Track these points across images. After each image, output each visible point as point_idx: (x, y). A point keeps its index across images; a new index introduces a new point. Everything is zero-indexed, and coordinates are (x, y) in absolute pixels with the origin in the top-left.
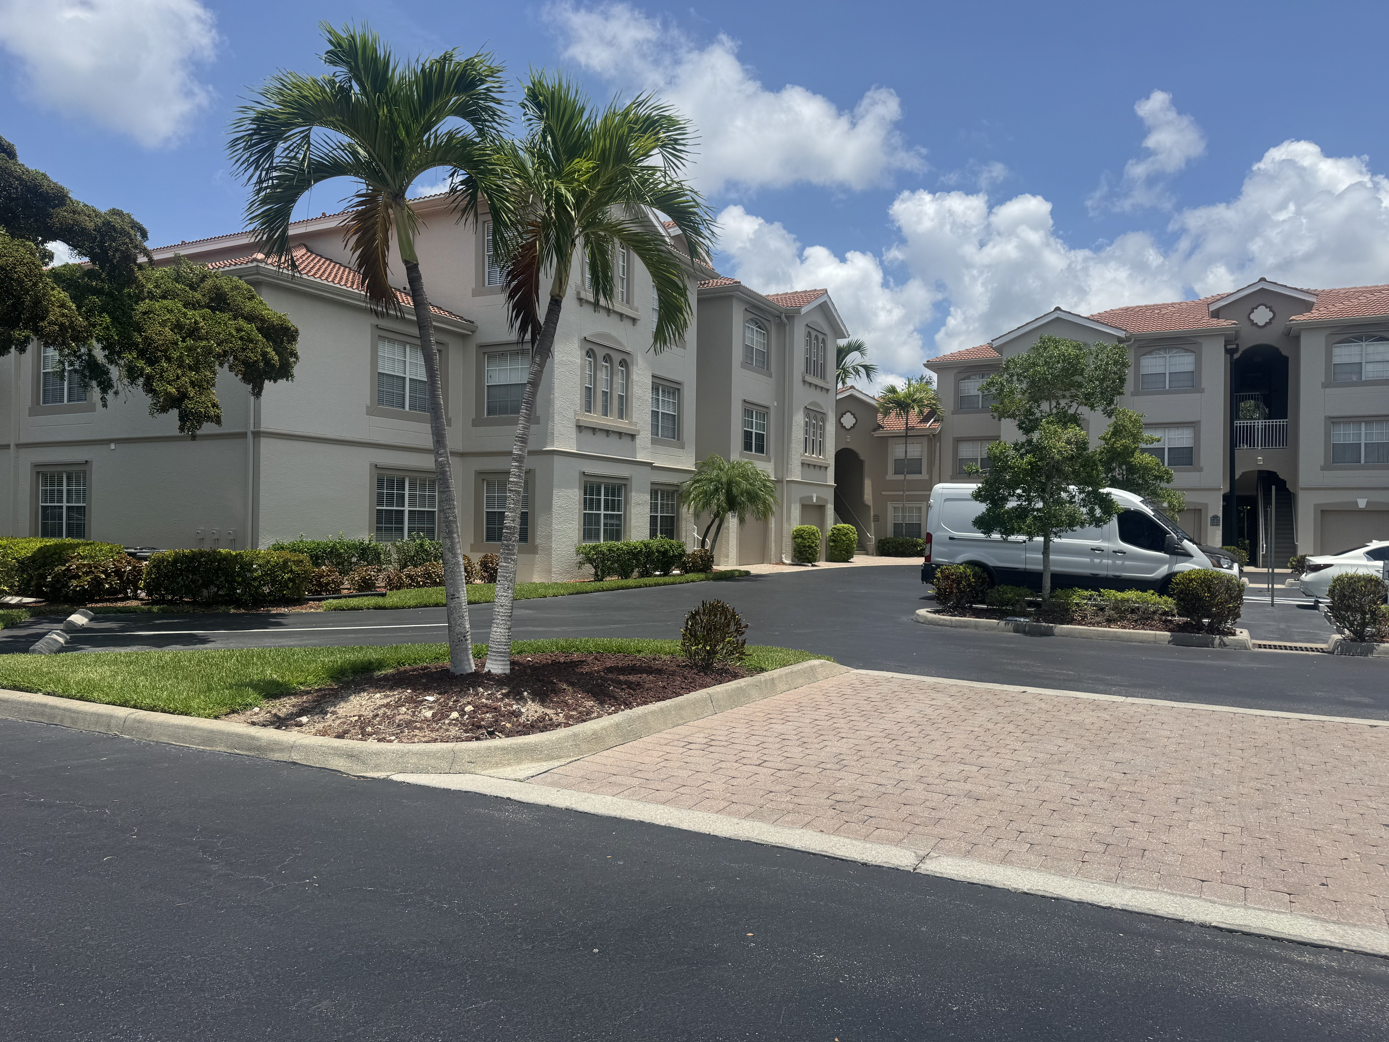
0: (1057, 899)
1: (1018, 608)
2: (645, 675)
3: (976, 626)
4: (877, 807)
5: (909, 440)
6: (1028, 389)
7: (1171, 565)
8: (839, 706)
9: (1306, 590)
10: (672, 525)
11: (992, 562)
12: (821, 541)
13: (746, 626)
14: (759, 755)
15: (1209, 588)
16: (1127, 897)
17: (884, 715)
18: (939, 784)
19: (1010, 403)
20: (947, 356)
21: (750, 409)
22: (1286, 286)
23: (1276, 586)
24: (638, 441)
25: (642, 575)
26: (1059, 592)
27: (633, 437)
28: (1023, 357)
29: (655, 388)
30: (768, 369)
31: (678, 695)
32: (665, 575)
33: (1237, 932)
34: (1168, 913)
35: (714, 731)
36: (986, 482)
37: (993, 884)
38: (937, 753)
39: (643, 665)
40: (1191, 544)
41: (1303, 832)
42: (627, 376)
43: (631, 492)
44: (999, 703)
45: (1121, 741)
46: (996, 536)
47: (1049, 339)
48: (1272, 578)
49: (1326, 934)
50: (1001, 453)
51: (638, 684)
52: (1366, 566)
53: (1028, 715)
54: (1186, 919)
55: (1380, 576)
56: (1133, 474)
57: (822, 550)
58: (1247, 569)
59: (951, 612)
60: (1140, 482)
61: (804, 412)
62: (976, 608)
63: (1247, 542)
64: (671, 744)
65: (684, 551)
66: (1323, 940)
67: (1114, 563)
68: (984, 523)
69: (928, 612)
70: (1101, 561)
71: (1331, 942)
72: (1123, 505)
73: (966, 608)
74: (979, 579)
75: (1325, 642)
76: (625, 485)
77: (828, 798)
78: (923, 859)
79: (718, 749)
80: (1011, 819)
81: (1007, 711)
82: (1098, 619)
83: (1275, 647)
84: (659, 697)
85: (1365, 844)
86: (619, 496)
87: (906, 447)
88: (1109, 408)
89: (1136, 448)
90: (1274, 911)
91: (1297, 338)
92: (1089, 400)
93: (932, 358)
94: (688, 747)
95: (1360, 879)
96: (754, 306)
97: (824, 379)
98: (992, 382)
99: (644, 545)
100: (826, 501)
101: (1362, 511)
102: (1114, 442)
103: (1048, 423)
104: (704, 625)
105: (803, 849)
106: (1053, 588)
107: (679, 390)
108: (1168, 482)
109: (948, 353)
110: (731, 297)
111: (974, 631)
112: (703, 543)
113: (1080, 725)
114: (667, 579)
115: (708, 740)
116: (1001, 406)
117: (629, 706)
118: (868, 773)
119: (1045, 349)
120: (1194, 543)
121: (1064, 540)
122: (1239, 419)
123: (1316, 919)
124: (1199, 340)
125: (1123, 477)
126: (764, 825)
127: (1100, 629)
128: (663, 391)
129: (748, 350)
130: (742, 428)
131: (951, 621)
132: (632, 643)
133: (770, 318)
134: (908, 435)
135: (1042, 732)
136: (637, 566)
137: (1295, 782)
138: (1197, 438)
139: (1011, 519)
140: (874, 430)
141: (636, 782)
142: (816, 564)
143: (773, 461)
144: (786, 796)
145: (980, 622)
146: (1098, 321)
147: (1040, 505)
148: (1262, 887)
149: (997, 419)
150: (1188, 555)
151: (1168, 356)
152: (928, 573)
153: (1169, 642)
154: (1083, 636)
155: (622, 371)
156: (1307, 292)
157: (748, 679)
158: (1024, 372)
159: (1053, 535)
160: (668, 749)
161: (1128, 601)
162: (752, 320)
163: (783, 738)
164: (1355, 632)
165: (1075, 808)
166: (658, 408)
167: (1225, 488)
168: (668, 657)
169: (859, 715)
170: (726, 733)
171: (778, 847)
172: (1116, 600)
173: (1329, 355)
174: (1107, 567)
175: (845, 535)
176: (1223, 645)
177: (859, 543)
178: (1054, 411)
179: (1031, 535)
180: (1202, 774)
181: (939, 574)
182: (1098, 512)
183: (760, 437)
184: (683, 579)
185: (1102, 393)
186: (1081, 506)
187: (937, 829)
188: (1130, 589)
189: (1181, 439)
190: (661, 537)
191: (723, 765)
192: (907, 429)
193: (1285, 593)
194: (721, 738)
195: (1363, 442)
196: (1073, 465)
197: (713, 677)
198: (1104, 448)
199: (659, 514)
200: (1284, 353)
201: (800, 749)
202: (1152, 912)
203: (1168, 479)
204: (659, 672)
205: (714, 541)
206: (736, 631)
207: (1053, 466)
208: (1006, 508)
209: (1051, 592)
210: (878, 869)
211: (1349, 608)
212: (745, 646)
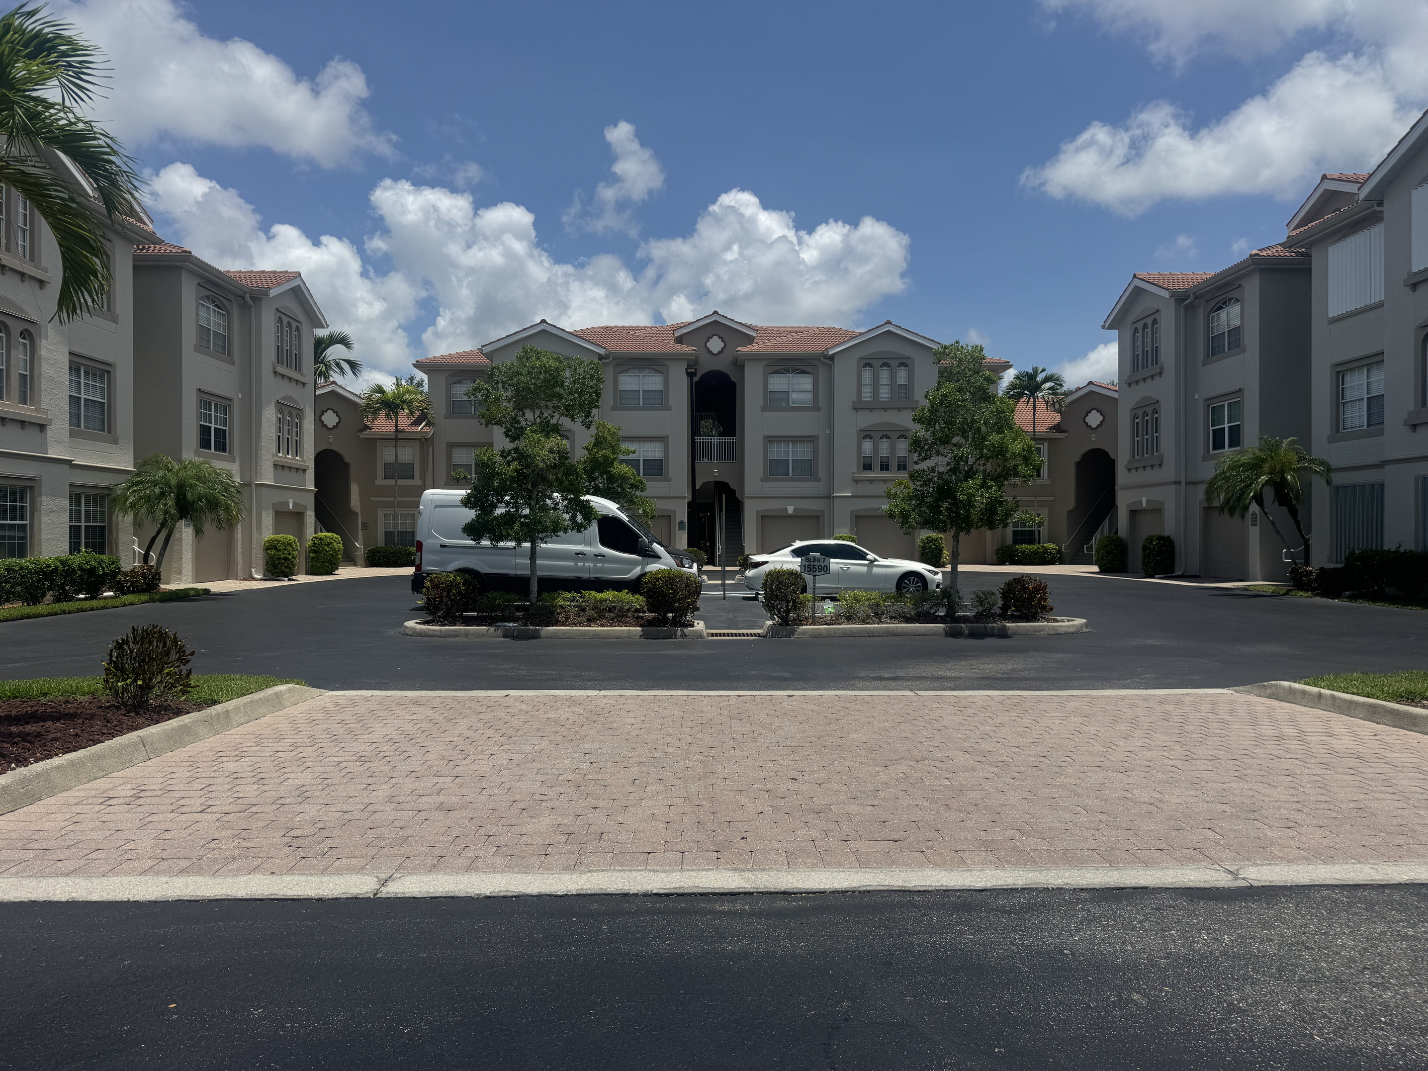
0: (517, 897)
1: (507, 614)
2: (49, 723)
3: (466, 634)
4: (340, 836)
5: (400, 443)
6: (512, 397)
7: (644, 565)
8: (308, 733)
9: (749, 584)
10: (103, 536)
11: (484, 569)
12: (299, 552)
13: (193, 653)
14: (203, 800)
15: (672, 585)
16: (582, 882)
17: (358, 737)
18: (410, 802)
19: (496, 410)
20: (438, 357)
21: (206, 399)
22: (733, 320)
23: (727, 582)
24: (49, 433)
25: (58, 600)
26: (545, 595)
27: (42, 427)
28: (506, 366)
29: (74, 368)
30: (229, 355)
31: (95, 742)
32: (93, 597)
33: (672, 894)
34: (617, 890)
35: (146, 780)
36: (475, 488)
37: (457, 894)
38: (411, 770)
39: (49, 710)
40: (659, 546)
41: (732, 794)
42: (33, 351)
43: (40, 496)
44: (481, 709)
45: (591, 732)
46: (486, 543)
47: (531, 350)
48: (723, 575)
49: (742, 881)
50: (489, 459)
51: (39, 735)
52: (792, 562)
53: (508, 718)
54: (631, 892)
55: (799, 569)
56: (613, 483)
57: (301, 561)
58: (706, 568)
59: (441, 621)
60: (619, 490)
61: (276, 407)
62: (467, 616)
63: (708, 544)
64: (84, 802)
65: (119, 568)
66: (739, 888)
67: (595, 566)
68: (473, 530)
69: (417, 623)
70: (584, 564)
71: (745, 888)
72: (601, 512)
73: (456, 616)
74: (470, 586)
75: (761, 628)
76: (31, 488)
77: (284, 836)
78: (384, 882)
79: (148, 801)
80: (481, 824)
81: (489, 716)
82: (580, 619)
83: (724, 635)
84: (68, 748)
85: (777, 797)
86: (22, 501)
87: (396, 450)
88: (587, 420)
89: (615, 458)
90: (704, 870)
91: (742, 367)
92: (568, 411)
93: (421, 358)
94: (108, 803)
95: (771, 828)
96: (210, 282)
97: (300, 371)
98: (478, 388)
99: (61, 562)
100: (306, 508)
101: (790, 516)
102: (596, 452)
103: (532, 431)
104: (134, 655)
105: (248, 897)
106: (540, 592)
107: (109, 372)
108: (642, 491)
109: (439, 355)
110: (179, 268)
111: (464, 639)
112: (146, 558)
113: (556, 722)
114: (95, 603)
115: (135, 792)
116: (488, 413)
117: (22, 762)
118: (333, 802)
119: (528, 359)
120: (662, 546)
121: (550, 546)
122: (700, 435)
123: (735, 870)
124: (667, 362)
125: (604, 486)
126: (201, 878)
127: (581, 628)
128: (87, 373)
129: (203, 332)
130: (197, 422)
131: (440, 631)
132: (35, 685)
133: (231, 297)
134: (398, 438)
135: (521, 732)
136: (50, 589)
137: (729, 751)
138: (666, 451)
139: (499, 525)
140: (361, 431)
141: (30, 854)
142: (294, 578)
143: (238, 461)
144: (233, 841)
145: (470, 629)
146: (580, 337)
147: (527, 511)
148: (696, 849)
149: (484, 424)
150: (656, 557)
151: (641, 375)
152: (417, 582)
153: (641, 636)
154: (567, 636)
155: (25, 345)
156: (749, 327)
157: (194, 715)
158: (508, 380)
159: (539, 541)
160: (79, 809)
161: (605, 600)
162: (207, 297)
163: (235, 777)
164: (781, 618)
165: (544, 804)
166: (80, 393)
167: (688, 497)
168: (87, 698)
169: (330, 740)
170: (162, 780)
171: (217, 900)
172: (596, 600)
173: (766, 383)
174: (589, 570)
175: (328, 545)
176: (684, 635)
177: (344, 553)
178: (538, 421)
179: (519, 541)
180: (656, 754)
181: (429, 583)
182: (579, 519)
183: (221, 434)
184: (118, 602)
185: (580, 405)
186: (564, 513)
187: (403, 849)
188: (607, 589)
189: (652, 451)
190: (86, 552)
191: (154, 818)
192: (397, 431)
193: (734, 588)
194: (154, 787)
195: (791, 458)
196: (556, 473)
197: (147, 716)
198: (588, 458)
199: (83, 524)
200: (733, 379)
201: (256, 786)
202: (603, 892)
203: (642, 488)
204: (72, 716)
205: (161, 556)
206: (178, 659)
207: (538, 474)
208: (496, 514)
209: (538, 596)
210: (335, 901)
211: (777, 598)
212: (191, 677)
